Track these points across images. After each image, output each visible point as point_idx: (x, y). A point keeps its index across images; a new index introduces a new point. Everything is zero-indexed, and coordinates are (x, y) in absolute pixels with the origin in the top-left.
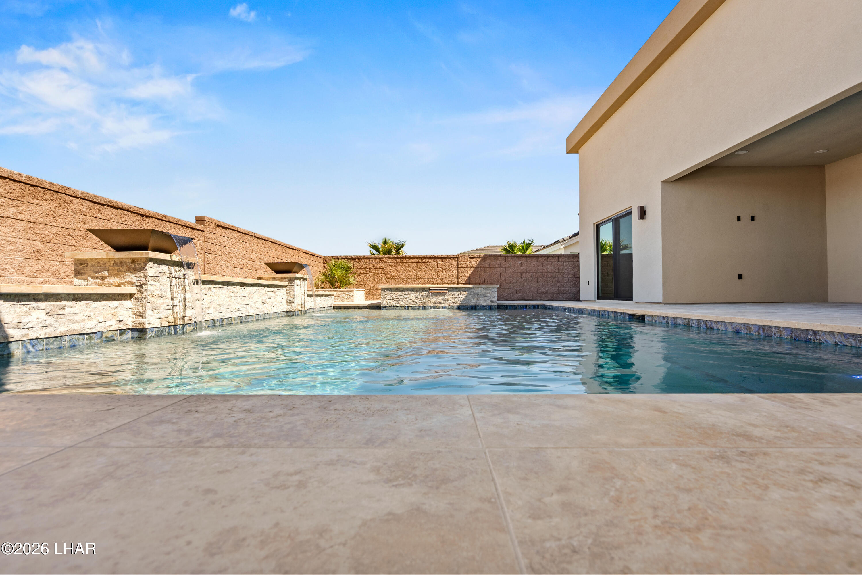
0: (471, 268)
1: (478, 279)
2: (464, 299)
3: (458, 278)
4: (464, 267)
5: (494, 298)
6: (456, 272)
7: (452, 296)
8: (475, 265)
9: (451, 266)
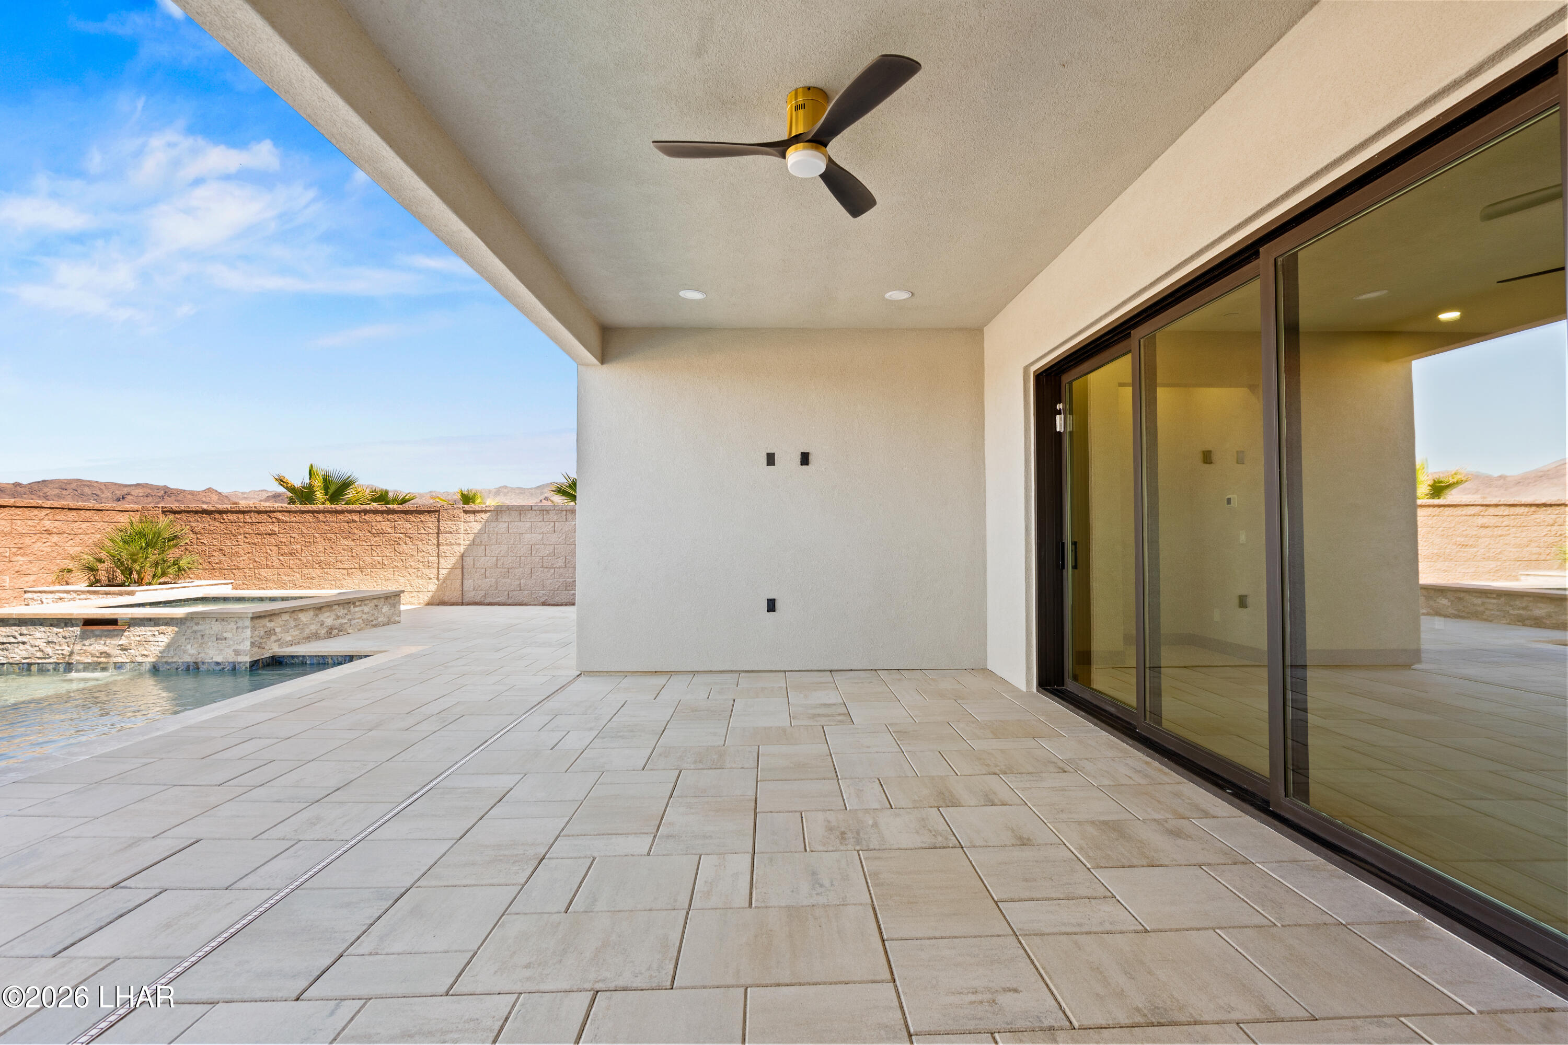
0: (468, 534)
1: (483, 558)
2: (168, 646)
3: (438, 557)
4: (451, 533)
5: (242, 644)
6: (435, 542)
7: (138, 639)
8: (476, 527)
9: (425, 530)
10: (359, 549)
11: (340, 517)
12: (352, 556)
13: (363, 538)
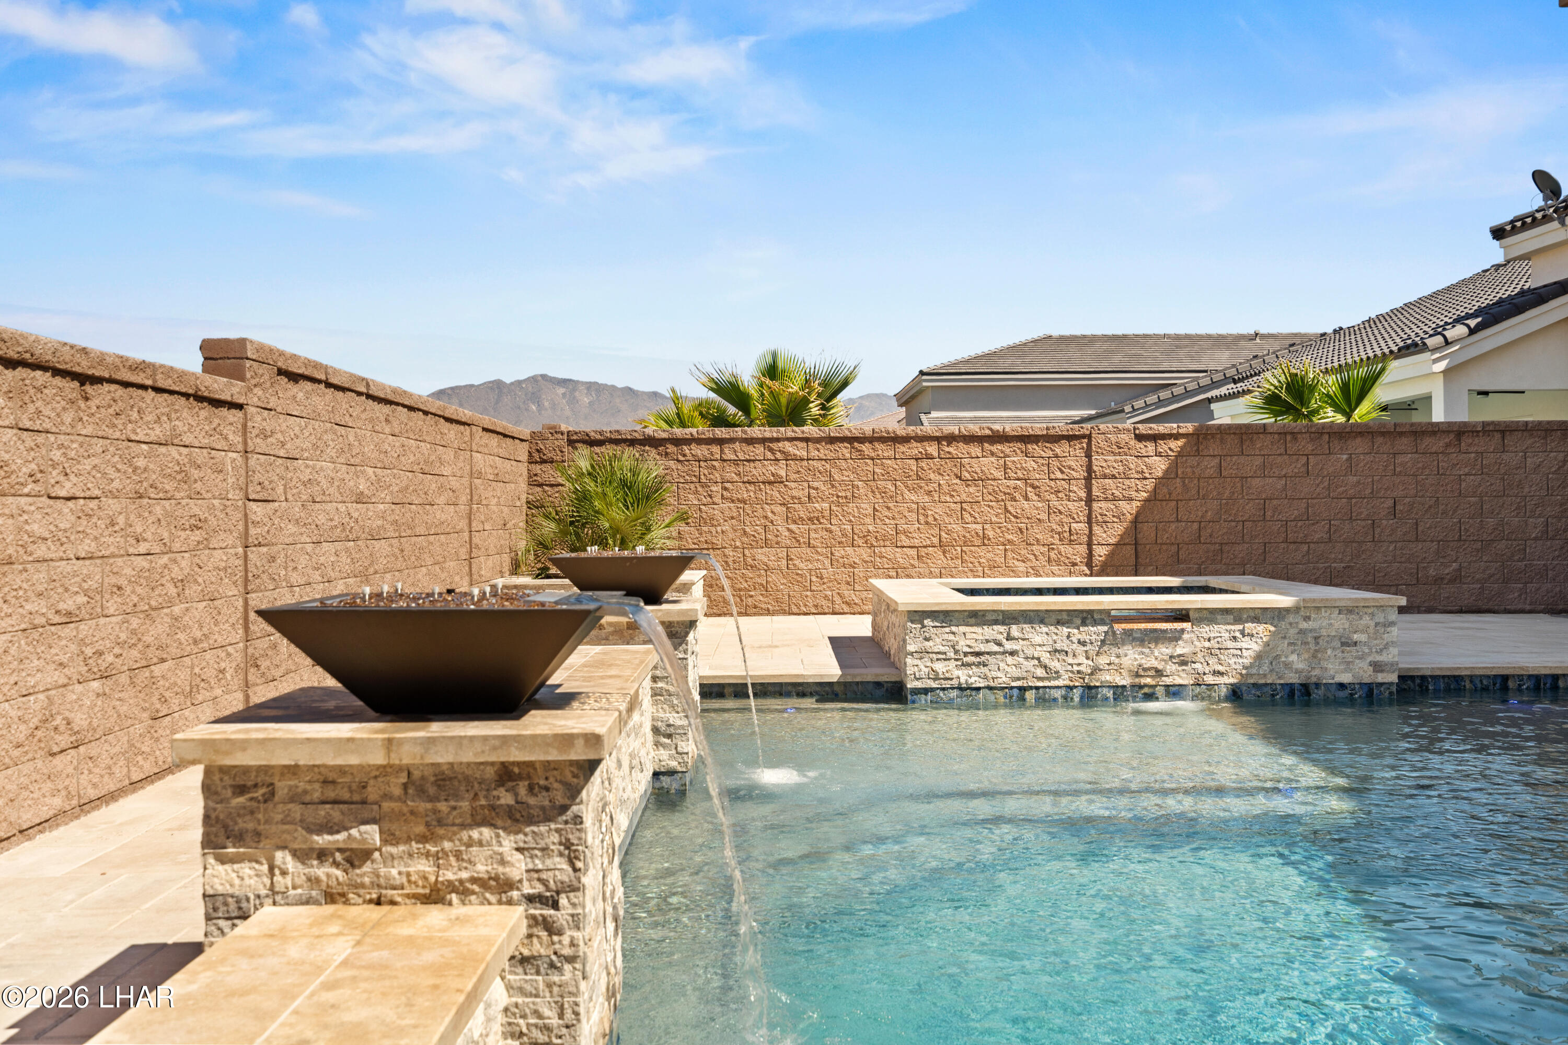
0: (1145, 478)
1: (1173, 526)
2: (1259, 657)
3: (1089, 522)
4: (1114, 477)
6: (1083, 495)
7: (1207, 644)
8: (1160, 466)
9: (1062, 472)
10: (940, 509)
11: (902, 448)
12: (927, 523)
13: (945, 488)
